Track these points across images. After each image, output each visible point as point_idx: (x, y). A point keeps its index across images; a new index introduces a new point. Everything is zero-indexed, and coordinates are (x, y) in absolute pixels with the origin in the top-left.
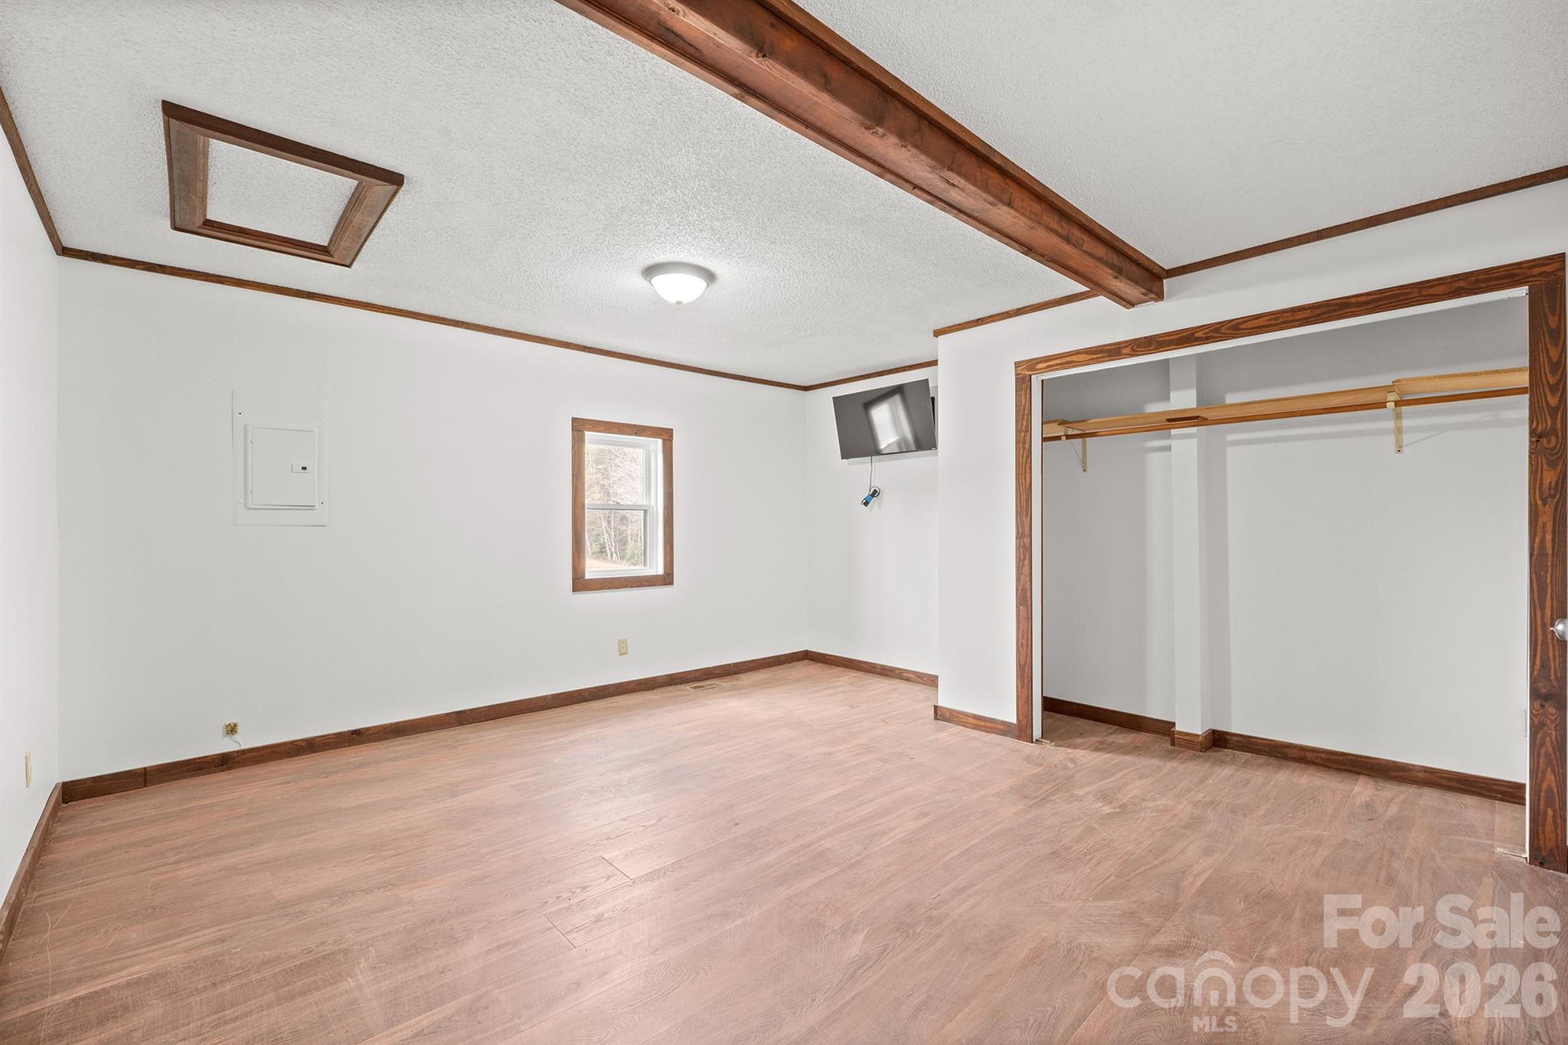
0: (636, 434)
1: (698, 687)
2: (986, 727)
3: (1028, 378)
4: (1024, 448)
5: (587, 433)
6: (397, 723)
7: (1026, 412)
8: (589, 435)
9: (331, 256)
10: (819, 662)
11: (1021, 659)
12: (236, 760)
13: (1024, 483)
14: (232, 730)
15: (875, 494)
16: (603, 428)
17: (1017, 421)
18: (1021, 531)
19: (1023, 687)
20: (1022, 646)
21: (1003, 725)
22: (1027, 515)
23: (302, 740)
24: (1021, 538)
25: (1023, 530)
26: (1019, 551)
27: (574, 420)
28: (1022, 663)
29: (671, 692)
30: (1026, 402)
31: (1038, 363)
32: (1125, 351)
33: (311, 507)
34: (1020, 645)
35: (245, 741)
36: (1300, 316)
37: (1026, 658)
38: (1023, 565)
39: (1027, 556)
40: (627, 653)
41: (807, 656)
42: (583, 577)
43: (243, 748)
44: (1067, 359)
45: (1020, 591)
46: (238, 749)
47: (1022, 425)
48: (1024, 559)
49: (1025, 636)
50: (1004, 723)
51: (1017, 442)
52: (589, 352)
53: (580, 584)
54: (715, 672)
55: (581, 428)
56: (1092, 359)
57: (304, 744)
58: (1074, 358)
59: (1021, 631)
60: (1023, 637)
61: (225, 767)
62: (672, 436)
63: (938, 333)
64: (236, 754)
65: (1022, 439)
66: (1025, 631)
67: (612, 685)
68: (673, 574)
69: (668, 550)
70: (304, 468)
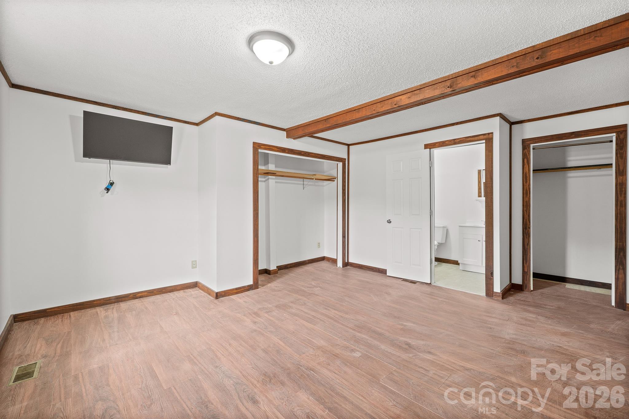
2: (241, 291)
3: (258, 150)
4: (256, 176)
7: (257, 163)
13: (256, 189)
15: (112, 184)
19: (256, 268)
20: (255, 252)
21: (248, 287)
24: (255, 211)
26: (255, 216)
28: (256, 259)
30: (257, 159)
31: (262, 145)
32: (287, 151)
36: (319, 156)
44: (271, 148)
45: (254, 232)
47: (256, 168)
49: (257, 249)
56: (278, 150)
58: (273, 148)
63: (218, 114)
65: (256, 173)
66: (257, 246)
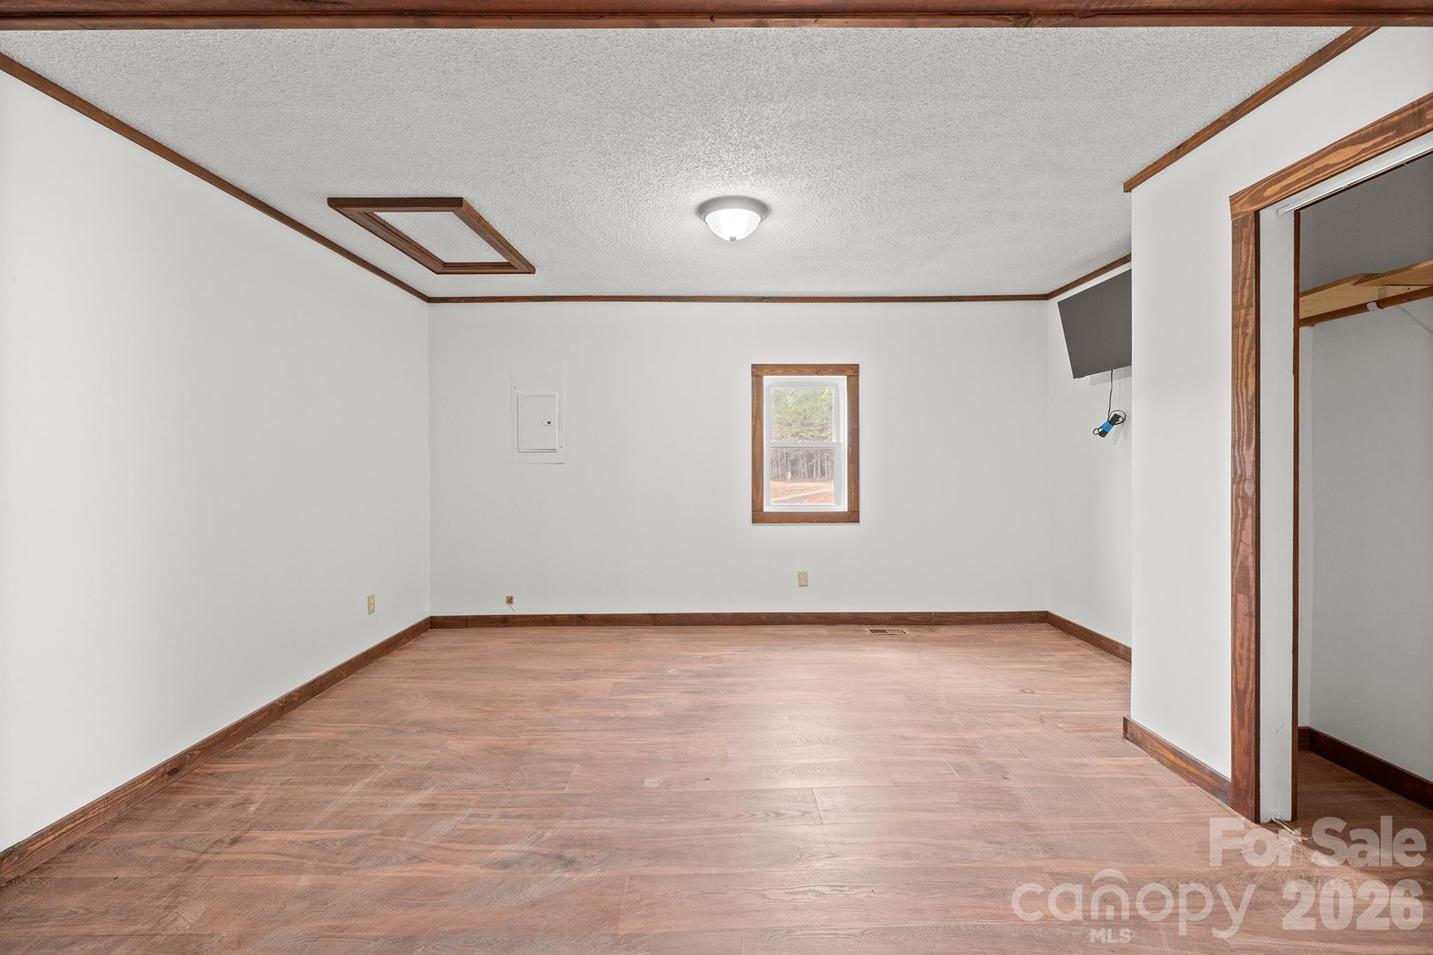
0: (816, 373)
1: (878, 631)
2: (1187, 771)
3: (1251, 218)
4: (1245, 335)
5: (765, 377)
6: (609, 615)
7: (1248, 276)
8: (768, 380)
9: (515, 268)
10: (1059, 628)
11: (1240, 681)
12: (512, 621)
13: (1244, 392)
14: (510, 600)
15: (1114, 420)
16: (781, 371)
17: (1234, 293)
18: (1239, 472)
19: (1241, 725)
20: (1241, 660)
21: (1210, 777)
22: (1249, 445)
23: (548, 615)
24: (1239, 482)
25: (1243, 470)
26: (1237, 505)
27: (753, 366)
28: (1241, 687)
29: (848, 630)
30: (1248, 257)
31: (1266, 188)
33: (554, 450)
34: (1237, 658)
35: (518, 609)
37: (1247, 680)
38: (1242, 526)
39: (1250, 512)
40: (807, 586)
41: (1045, 618)
42: (762, 510)
43: (516, 614)
44: (1317, 165)
45: (1237, 571)
46: (513, 614)
47: (1242, 298)
48: (1244, 518)
49: (1246, 643)
50: (1213, 774)
51: (1235, 327)
52: (767, 302)
53: (759, 516)
54: (910, 618)
55: (760, 373)
56: (1366, 150)
57: (549, 618)
58: (1333, 159)
59: (1238, 636)
60: (1242, 645)
61: (506, 624)
62: (858, 372)
63: (1129, 186)
64: (511, 617)
65: (1242, 320)
66: (1246, 635)
67: (790, 613)
68: (858, 511)
69: (853, 487)
70: (549, 423)
